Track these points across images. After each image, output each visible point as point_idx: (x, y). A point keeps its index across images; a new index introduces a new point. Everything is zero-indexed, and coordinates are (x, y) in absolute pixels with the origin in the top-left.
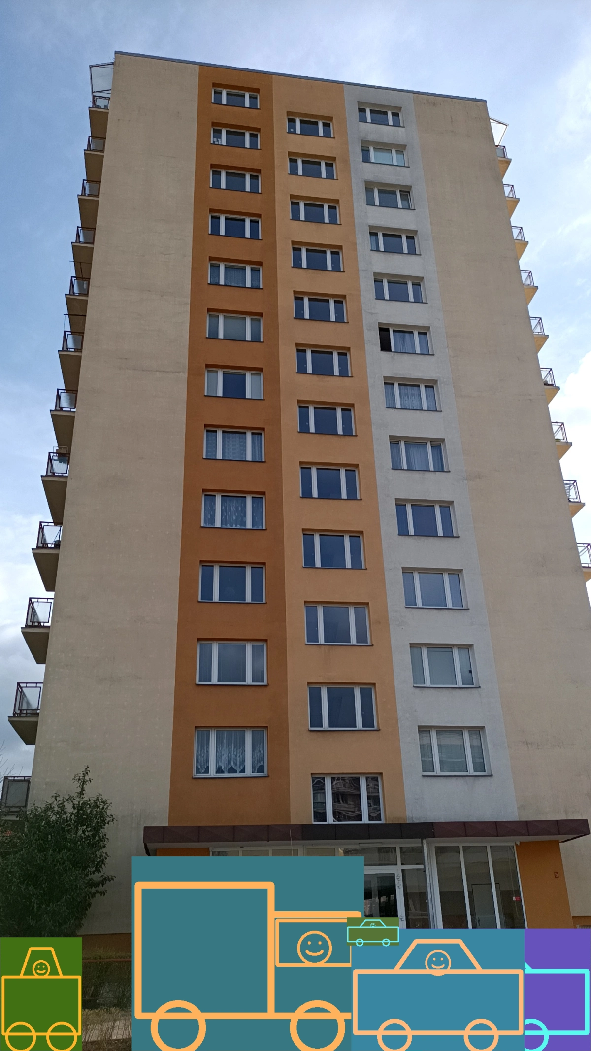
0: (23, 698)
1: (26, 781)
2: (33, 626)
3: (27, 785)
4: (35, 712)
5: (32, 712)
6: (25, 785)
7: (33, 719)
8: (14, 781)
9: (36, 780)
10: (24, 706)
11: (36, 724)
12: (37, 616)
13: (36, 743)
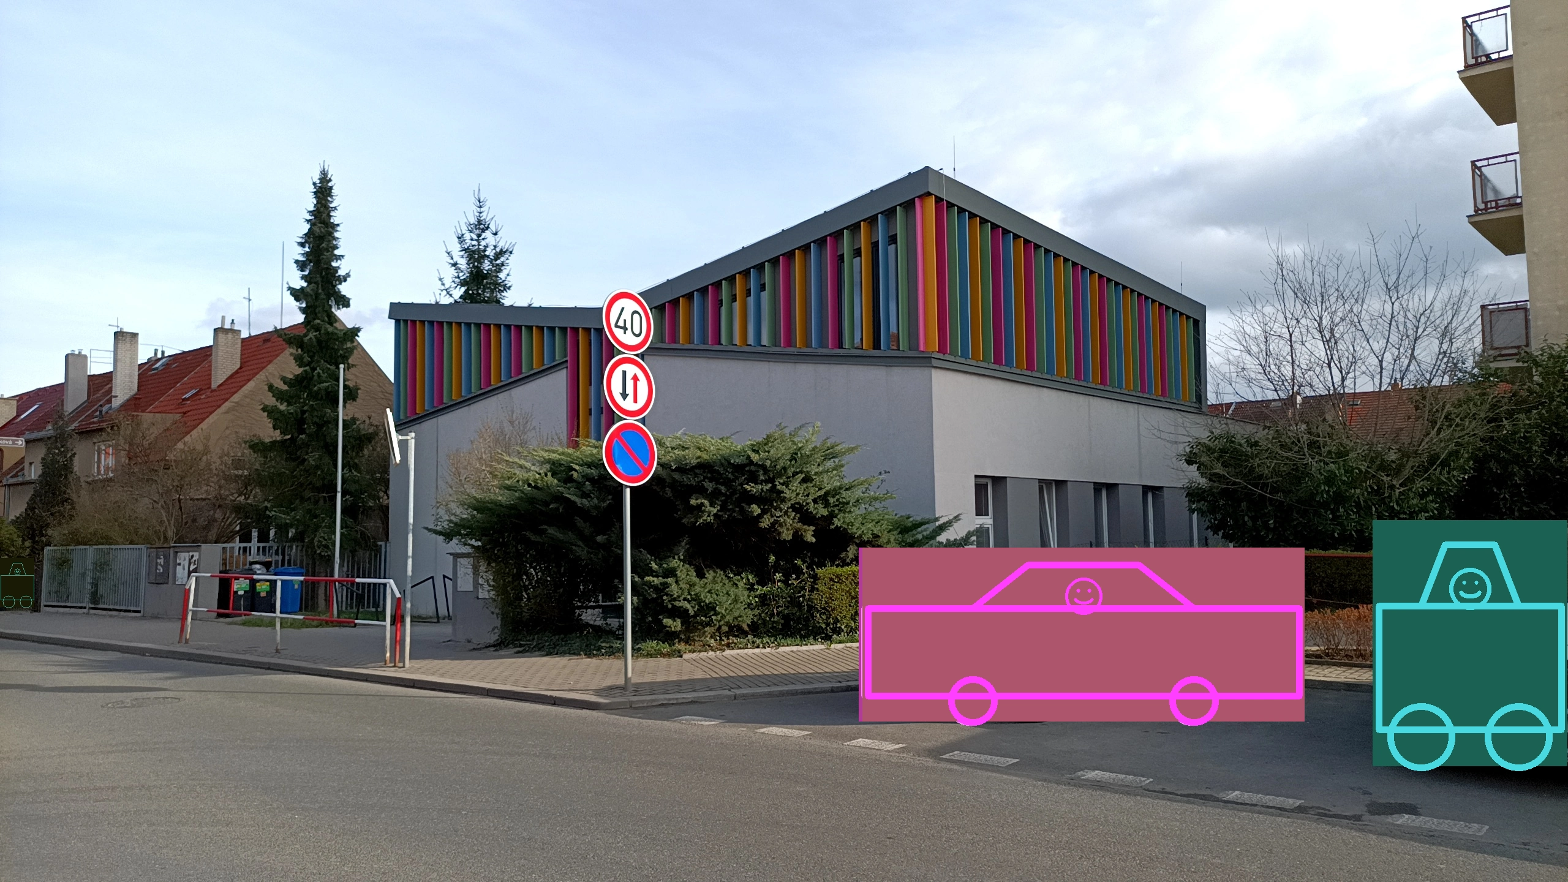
0: (1486, 185)
1: (1521, 309)
2: (1478, 64)
3: (1524, 314)
4: (1512, 202)
5: (1507, 203)
6: (1521, 315)
7: (1514, 213)
8: (1500, 311)
9: (1538, 304)
10: (1490, 196)
11: (1519, 220)
12: (1483, 47)
13: (1527, 249)
